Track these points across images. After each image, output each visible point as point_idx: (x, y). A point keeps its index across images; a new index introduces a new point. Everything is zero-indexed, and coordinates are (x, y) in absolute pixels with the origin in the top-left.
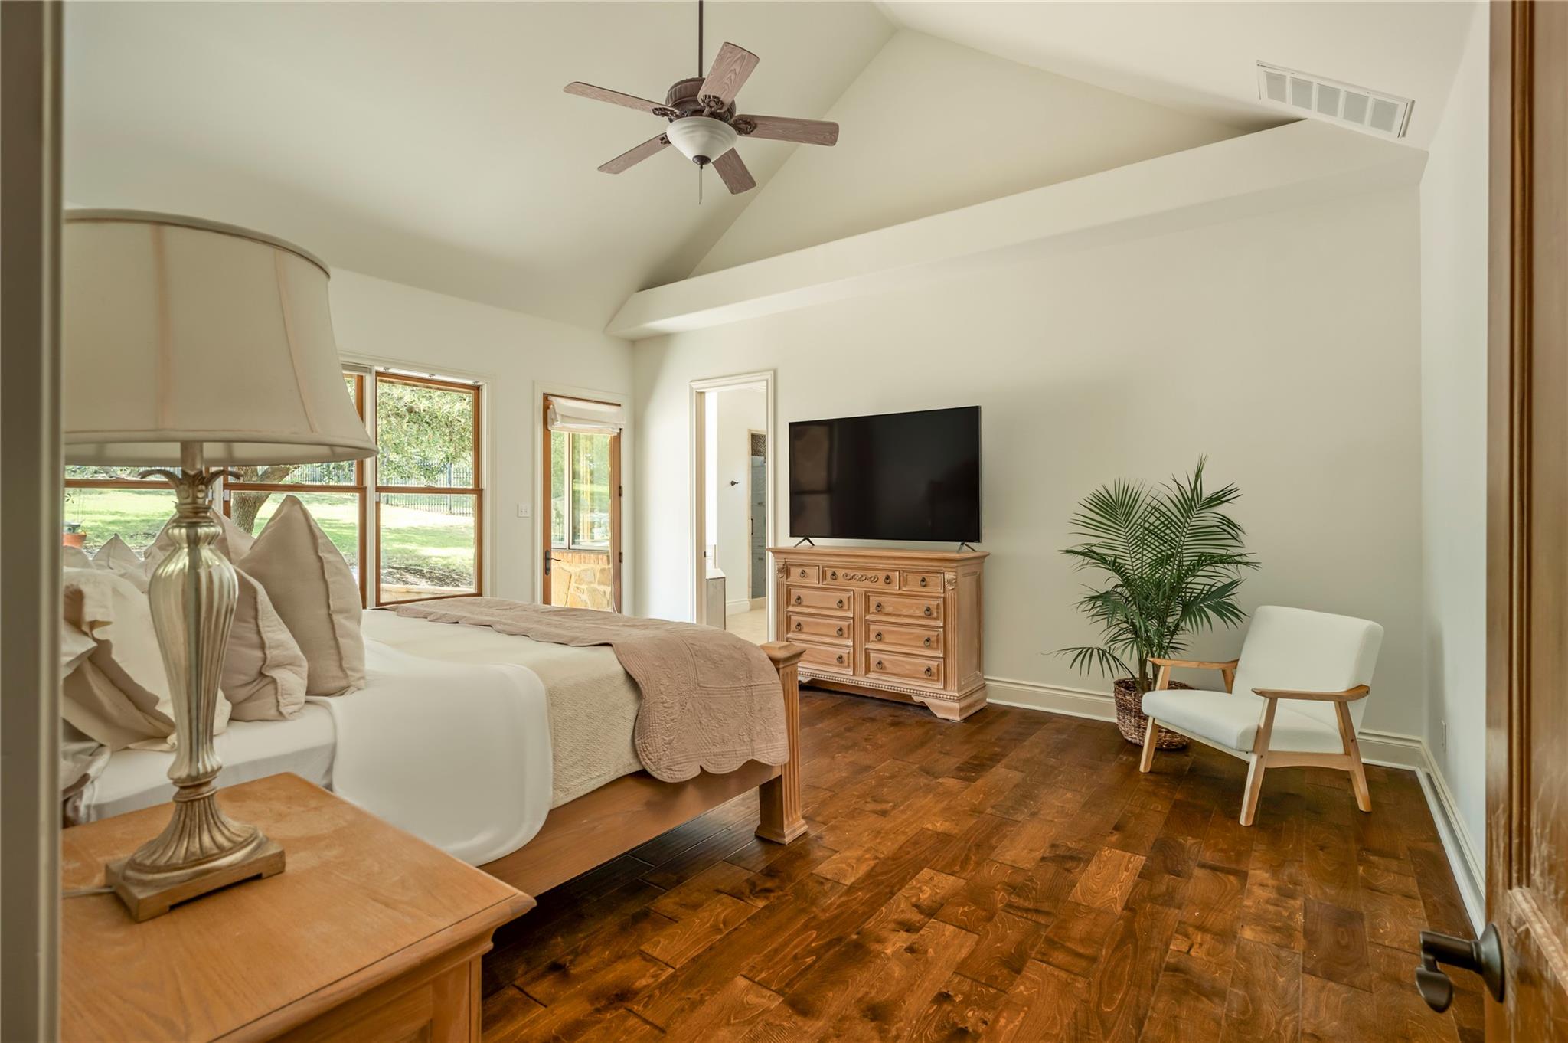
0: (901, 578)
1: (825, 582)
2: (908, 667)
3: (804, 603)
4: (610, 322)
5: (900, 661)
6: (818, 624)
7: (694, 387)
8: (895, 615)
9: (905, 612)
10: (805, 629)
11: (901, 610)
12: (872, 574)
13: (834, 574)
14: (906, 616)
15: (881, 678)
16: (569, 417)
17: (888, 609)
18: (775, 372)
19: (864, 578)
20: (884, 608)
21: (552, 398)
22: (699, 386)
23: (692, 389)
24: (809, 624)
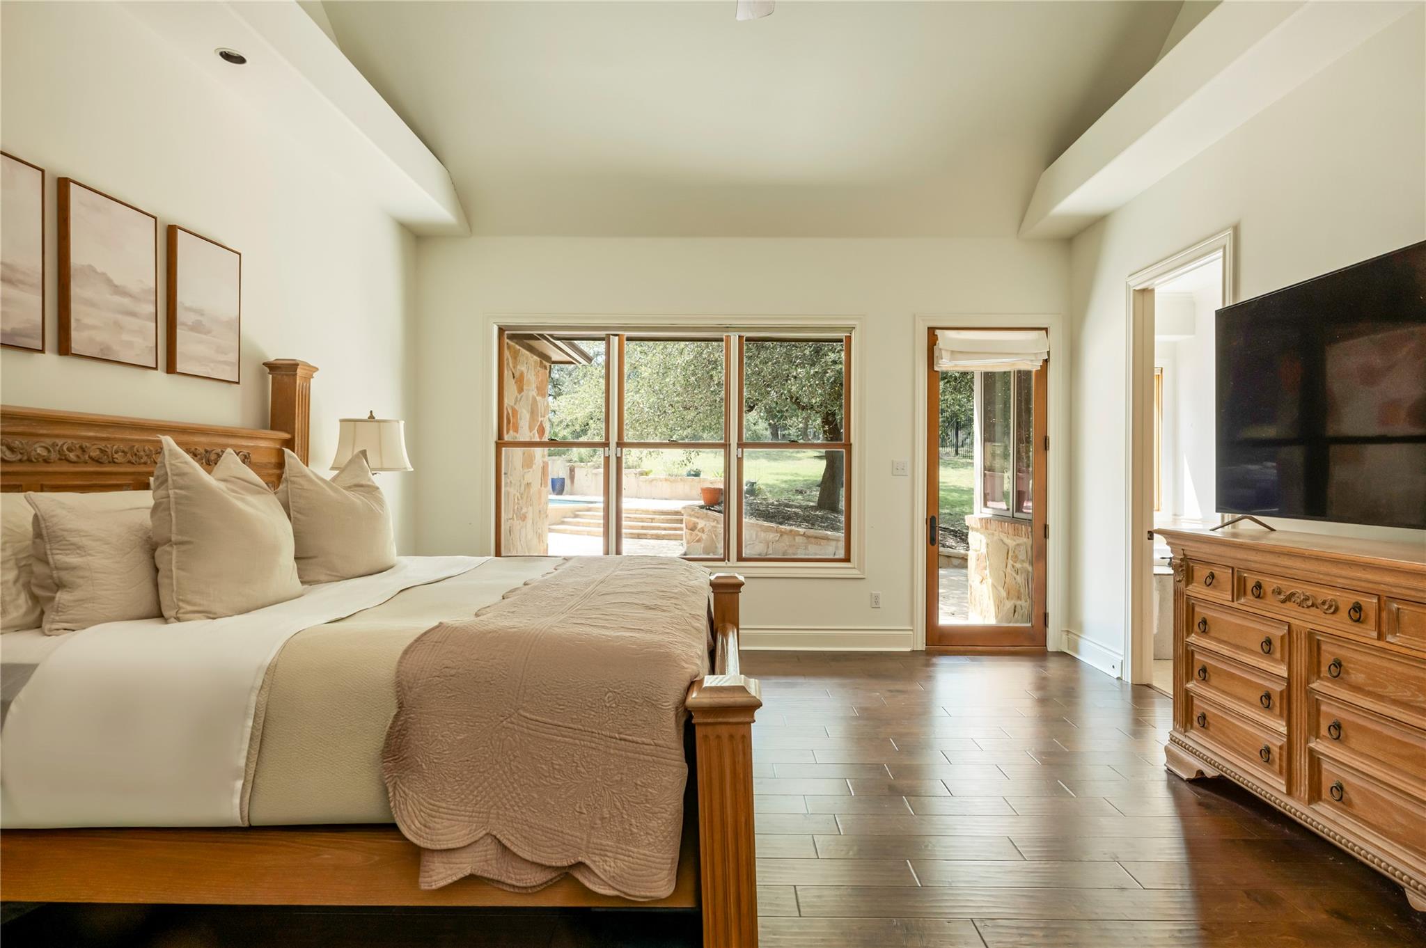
0: (1384, 615)
1: (1242, 601)
2: (1399, 819)
3: (1212, 634)
4: (1022, 220)
5: (1383, 799)
6: (1232, 676)
7: (1131, 284)
8: (1369, 694)
9: (1391, 691)
10: (1214, 680)
11: (1385, 687)
12: (1328, 594)
13: (1259, 586)
14: (1396, 702)
15: (1340, 821)
16: (961, 352)
17: (1358, 677)
18: (1236, 229)
19: (1310, 603)
20: (1348, 673)
21: (938, 332)
22: (1138, 283)
23: (1128, 286)
24: (1220, 672)
